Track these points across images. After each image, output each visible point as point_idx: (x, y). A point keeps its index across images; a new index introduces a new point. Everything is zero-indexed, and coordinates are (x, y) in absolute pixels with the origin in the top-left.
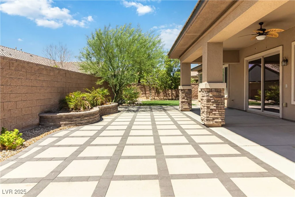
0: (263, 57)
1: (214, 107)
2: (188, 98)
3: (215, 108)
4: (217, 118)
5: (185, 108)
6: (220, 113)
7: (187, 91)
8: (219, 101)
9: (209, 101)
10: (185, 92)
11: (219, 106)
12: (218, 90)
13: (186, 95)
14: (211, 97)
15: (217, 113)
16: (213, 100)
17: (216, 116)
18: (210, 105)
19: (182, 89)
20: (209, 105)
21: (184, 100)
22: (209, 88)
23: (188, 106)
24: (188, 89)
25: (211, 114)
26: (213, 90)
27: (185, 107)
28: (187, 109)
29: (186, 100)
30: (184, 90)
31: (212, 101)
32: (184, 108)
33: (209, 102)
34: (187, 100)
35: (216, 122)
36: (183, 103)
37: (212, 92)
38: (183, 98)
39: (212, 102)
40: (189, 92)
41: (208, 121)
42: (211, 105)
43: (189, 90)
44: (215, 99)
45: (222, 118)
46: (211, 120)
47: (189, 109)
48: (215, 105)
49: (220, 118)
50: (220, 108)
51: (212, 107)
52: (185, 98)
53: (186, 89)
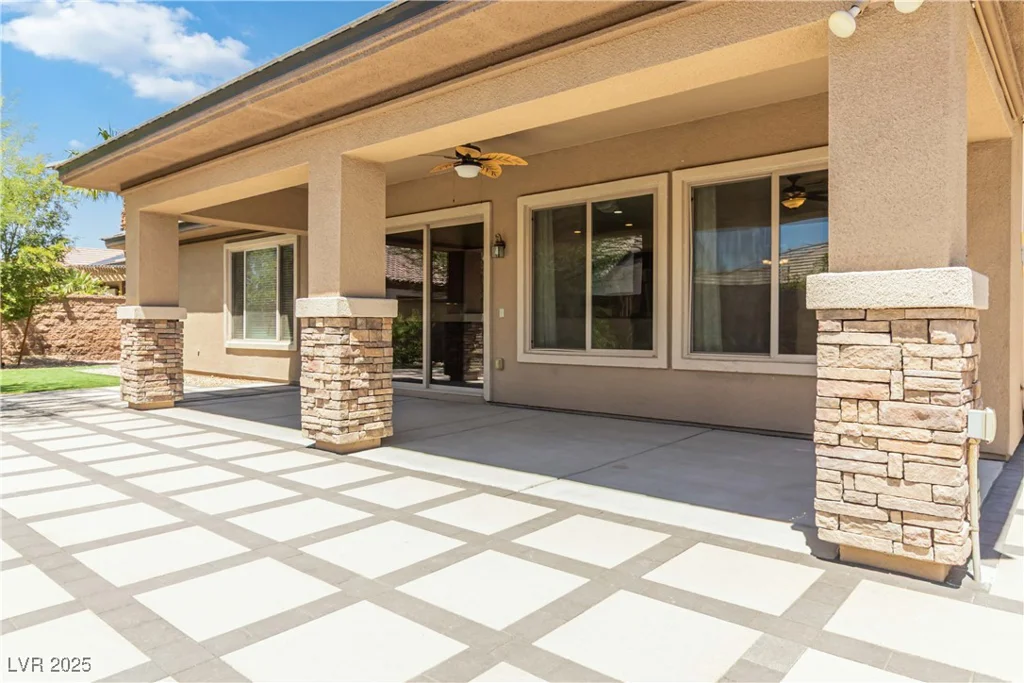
0: (428, 226)
1: (364, 380)
2: (168, 356)
3: (366, 384)
4: (371, 419)
5: (156, 398)
6: (380, 399)
7: (165, 326)
8: (377, 361)
9: (346, 361)
10: (157, 332)
11: (378, 376)
12: (373, 323)
13: (160, 344)
14: (354, 347)
15: (373, 399)
16: (362, 359)
17: (368, 413)
18: (352, 374)
19: (144, 318)
20: (348, 377)
21: (149, 364)
22: (350, 315)
23: (168, 387)
24: (169, 321)
25: (354, 406)
26: (359, 322)
27: (153, 393)
28: (162, 398)
29: (162, 365)
30: (148, 321)
31: (356, 360)
32: (150, 397)
33: (349, 364)
34: (165, 361)
35: (369, 432)
36: (147, 378)
37: (356, 329)
38: (148, 357)
39: (360, 365)
40: (172, 331)
41: (346, 430)
42: (354, 376)
43: (172, 324)
44: (369, 353)
45: (386, 417)
46: (353, 427)
47: (174, 397)
48: (365, 375)
49: (378, 419)
50: (378, 384)
51: (358, 383)
52: (157, 356)
53: (158, 321)
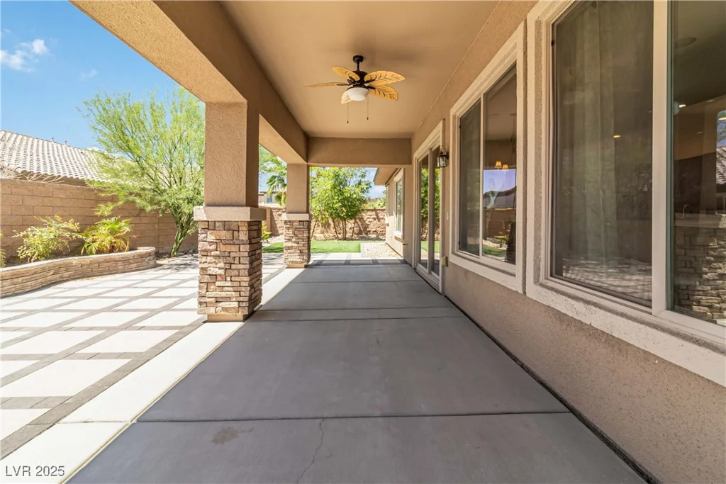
1: (219, 268)
2: (299, 240)
3: (222, 272)
4: (229, 299)
5: (293, 262)
6: (235, 284)
7: (298, 224)
8: (232, 255)
9: (205, 253)
10: (294, 227)
11: (233, 266)
12: (230, 225)
13: (296, 233)
14: (211, 243)
15: (229, 284)
16: (218, 253)
17: (224, 294)
18: (209, 263)
19: (287, 219)
20: (205, 265)
21: (290, 244)
22: (205, 219)
23: (298, 257)
24: (300, 221)
25: (212, 287)
26: (217, 224)
27: (292, 260)
28: (297, 262)
29: (296, 245)
30: (290, 222)
31: (213, 253)
32: (290, 262)
33: (207, 256)
34: (298, 243)
35: (224, 309)
37: (214, 230)
38: (290, 240)
39: (215, 256)
40: (302, 227)
41: (205, 305)
42: (210, 265)
43: (302, 223)
44: (223, 248)
45: (241, 299)
46: (211, 303)
47: (302, 263)
48: (221, 265)
49: (234, 299)
50: (236, 272)
51: (214, 270)
52: (294, 240)
53: (295, 221)
